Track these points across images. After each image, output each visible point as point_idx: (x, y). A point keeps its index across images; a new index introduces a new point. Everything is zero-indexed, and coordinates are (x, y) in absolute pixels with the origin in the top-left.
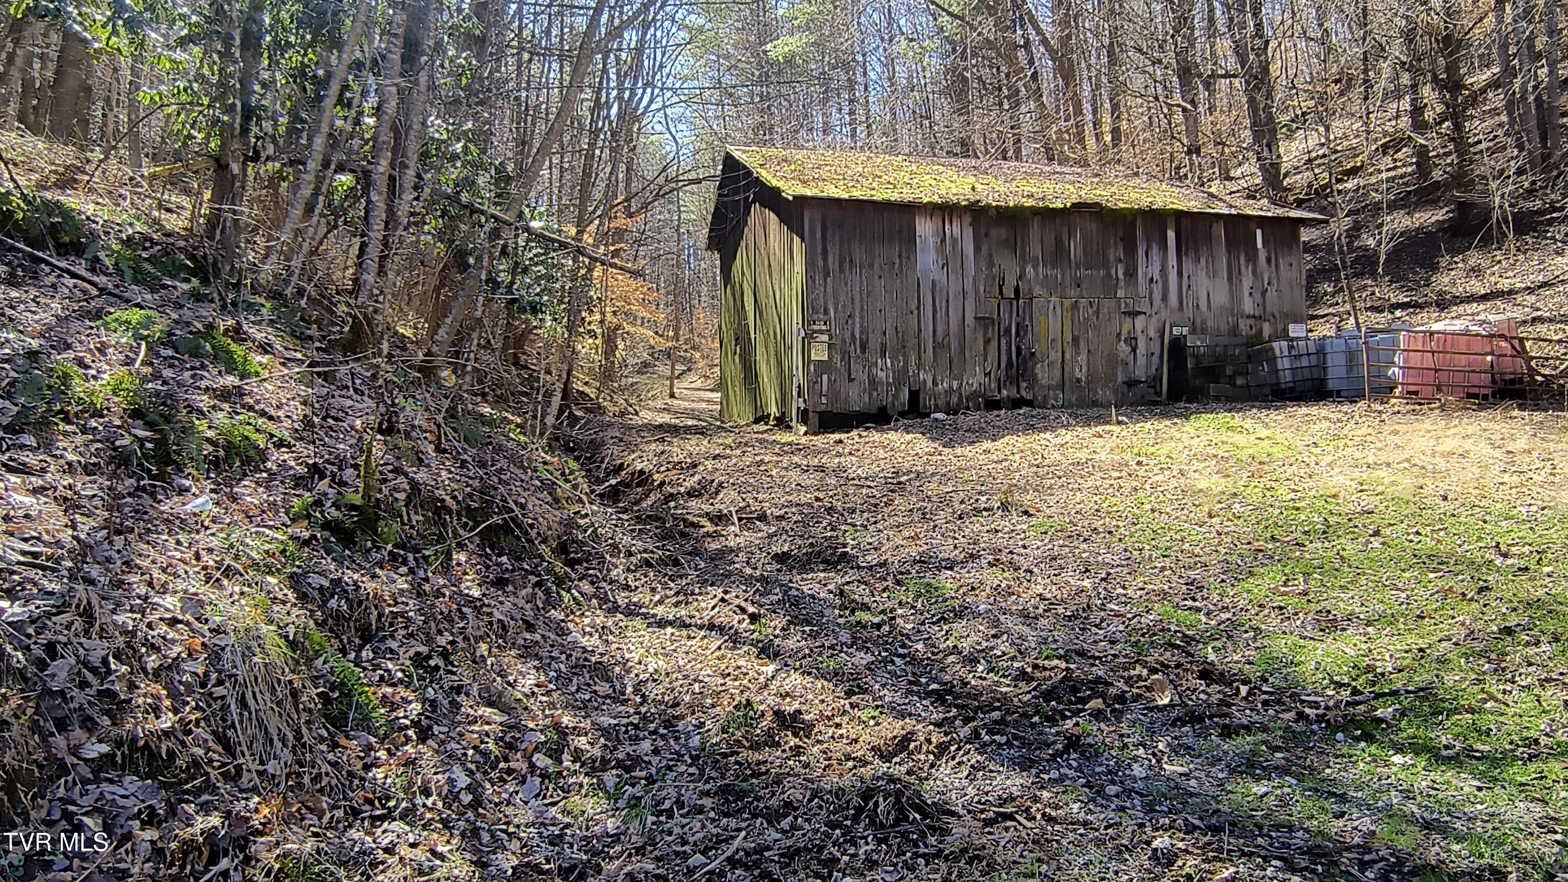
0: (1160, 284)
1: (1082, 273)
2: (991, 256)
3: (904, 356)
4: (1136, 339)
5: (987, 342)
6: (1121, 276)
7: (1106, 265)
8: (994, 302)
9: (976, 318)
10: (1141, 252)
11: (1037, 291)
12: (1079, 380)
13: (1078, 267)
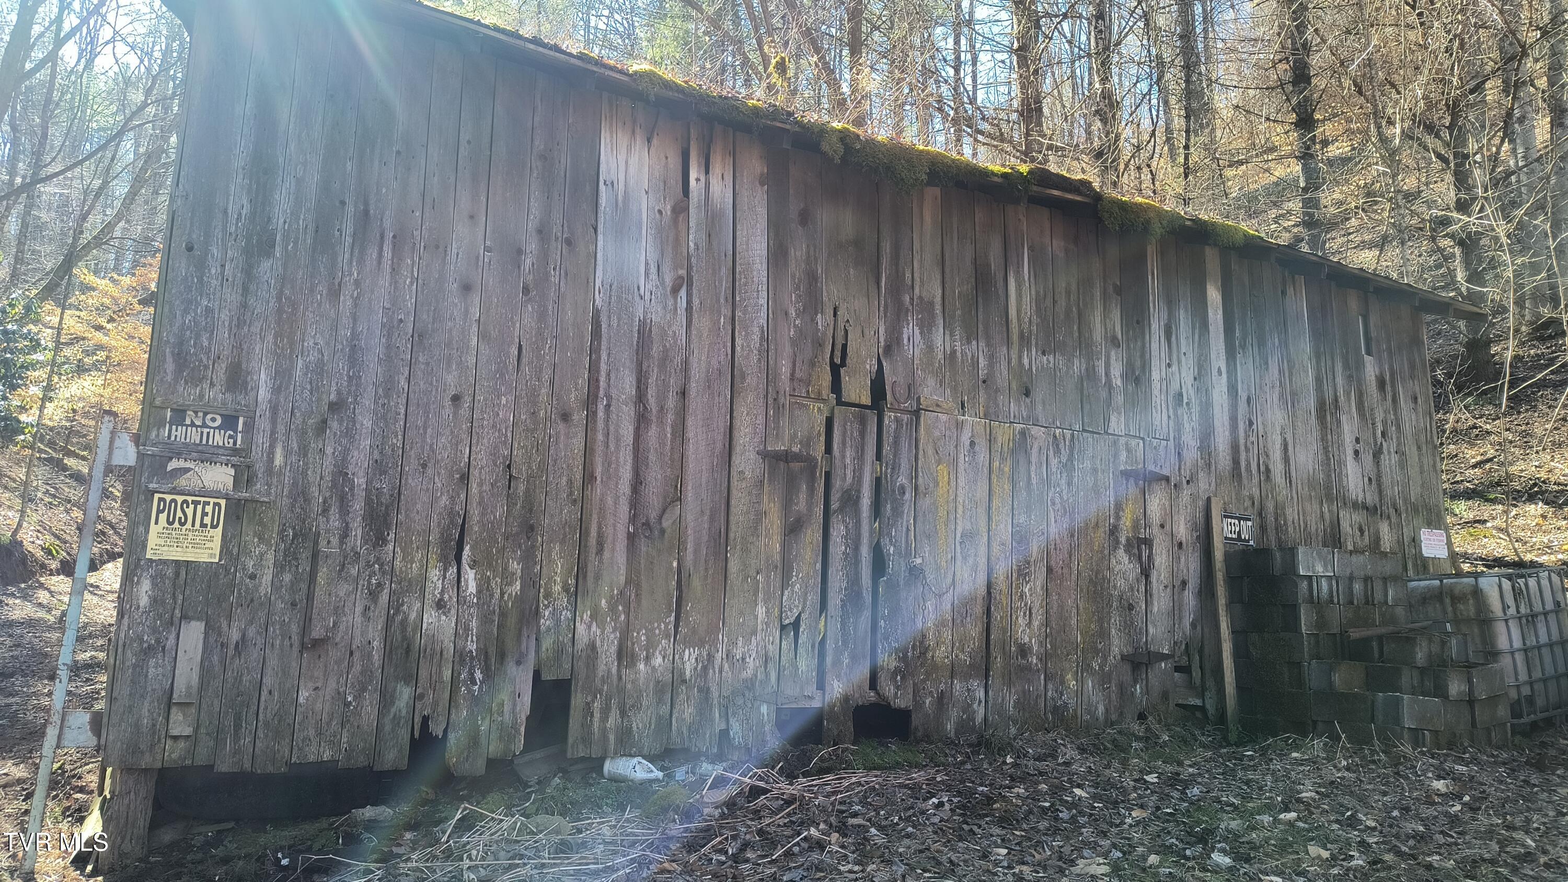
0: (1195, 409)
1: (1032, 359)
2: (812, 278)
3: (528, 558)
4: (1148, 542)
5: (793, 529)
6: (1118, 382)
7: (1085, 346)
8: (816, 414)
9: (765, 455)
10: (1156, 326)
11: (929, 391)
12: (1024, 650)
13: (1025, 340)
